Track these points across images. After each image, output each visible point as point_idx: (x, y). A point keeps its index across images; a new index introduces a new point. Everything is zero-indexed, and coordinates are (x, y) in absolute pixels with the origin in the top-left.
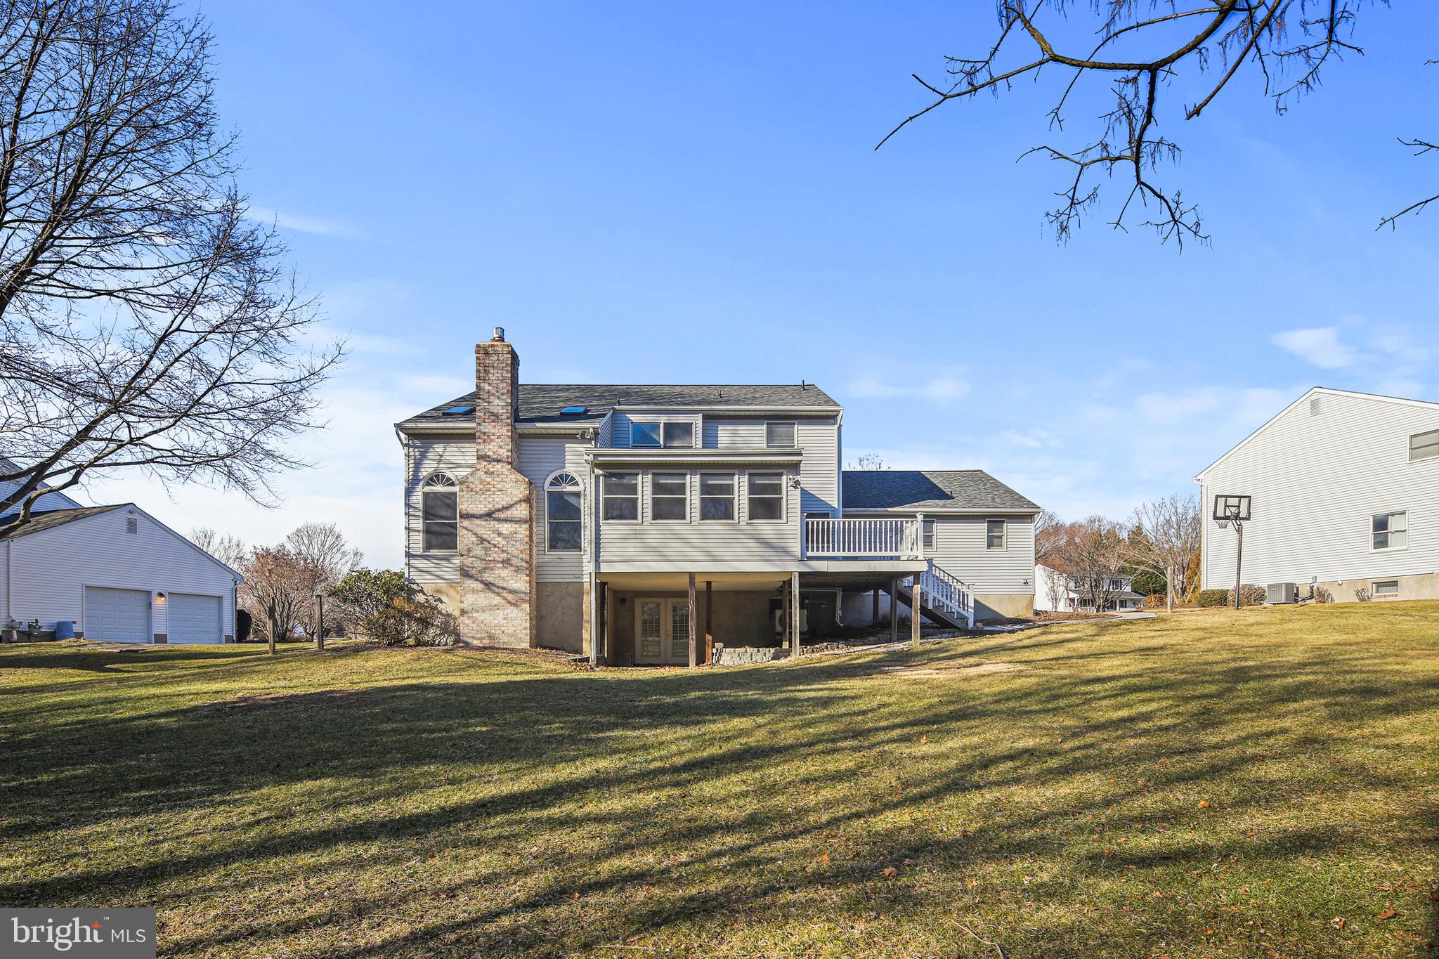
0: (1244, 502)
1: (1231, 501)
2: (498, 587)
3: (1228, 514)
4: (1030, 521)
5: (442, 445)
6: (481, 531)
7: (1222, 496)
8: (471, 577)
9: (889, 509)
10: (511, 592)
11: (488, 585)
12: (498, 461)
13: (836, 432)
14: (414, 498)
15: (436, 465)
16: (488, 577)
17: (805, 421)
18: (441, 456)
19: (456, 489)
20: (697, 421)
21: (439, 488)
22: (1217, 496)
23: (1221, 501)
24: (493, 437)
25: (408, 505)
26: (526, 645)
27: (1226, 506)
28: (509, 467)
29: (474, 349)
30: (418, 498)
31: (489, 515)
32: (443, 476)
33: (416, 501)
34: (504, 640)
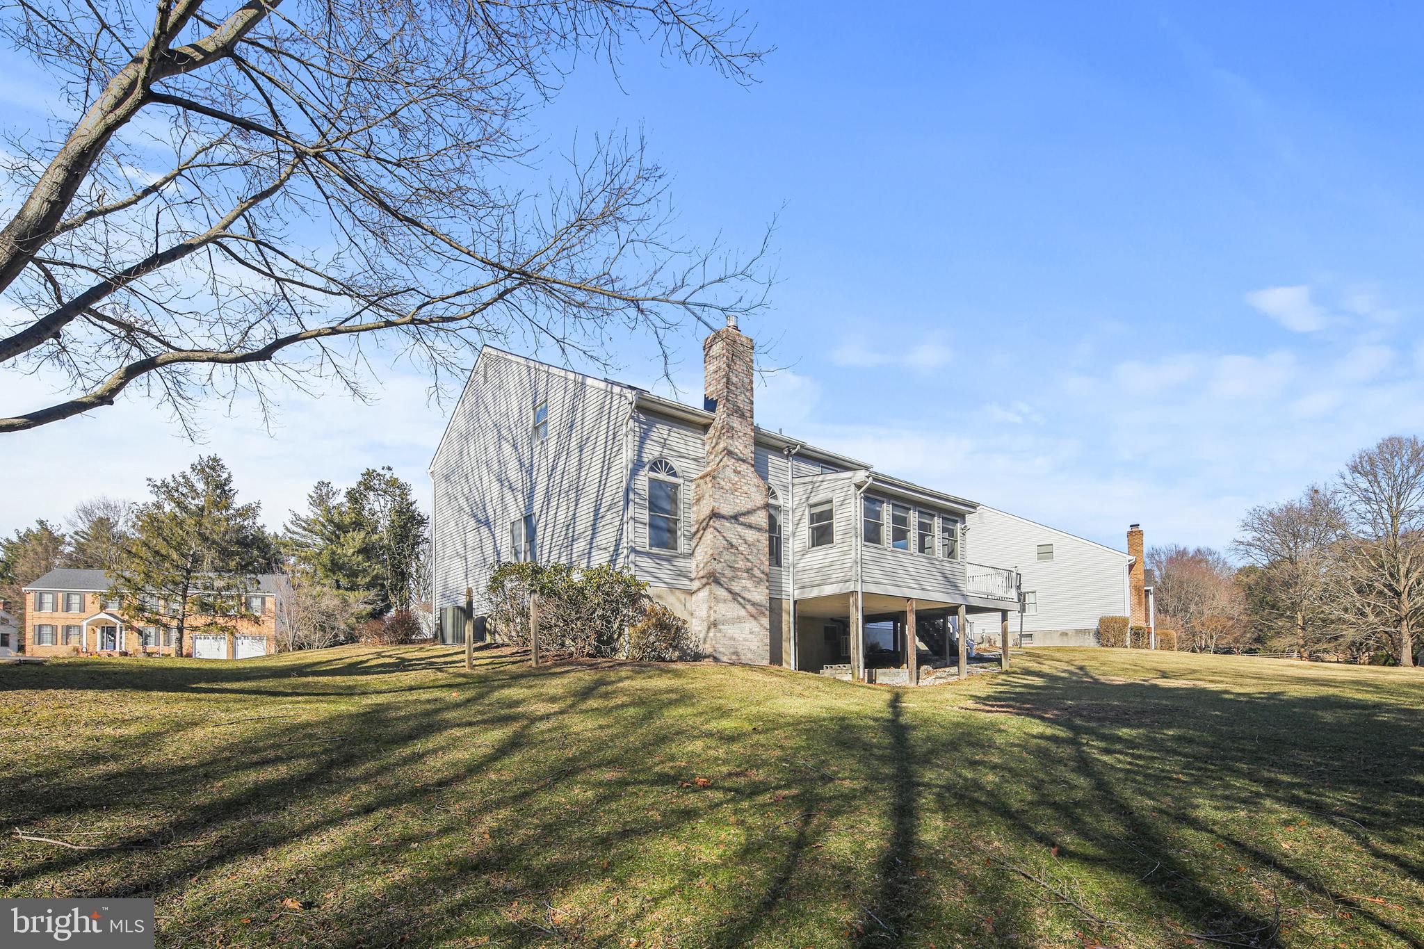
2: (744, 599)
5: (666, 428)
6: (729, 535)
8: (719, 584)
10: (754, 604)
11: (735, 595)
12: (744, 461)
14: (638, 482)
15: (660, 449)
16: (736, 587)
18: (665, 439)
19: (681, 481)
21: (662, 476)
24: (740, 434)
26: (766, 662)
28: (753, 469)
30: (643, 483)
31: (735, 518)
32: (667, 464)
33: (640, 487)
34: (747, 657)
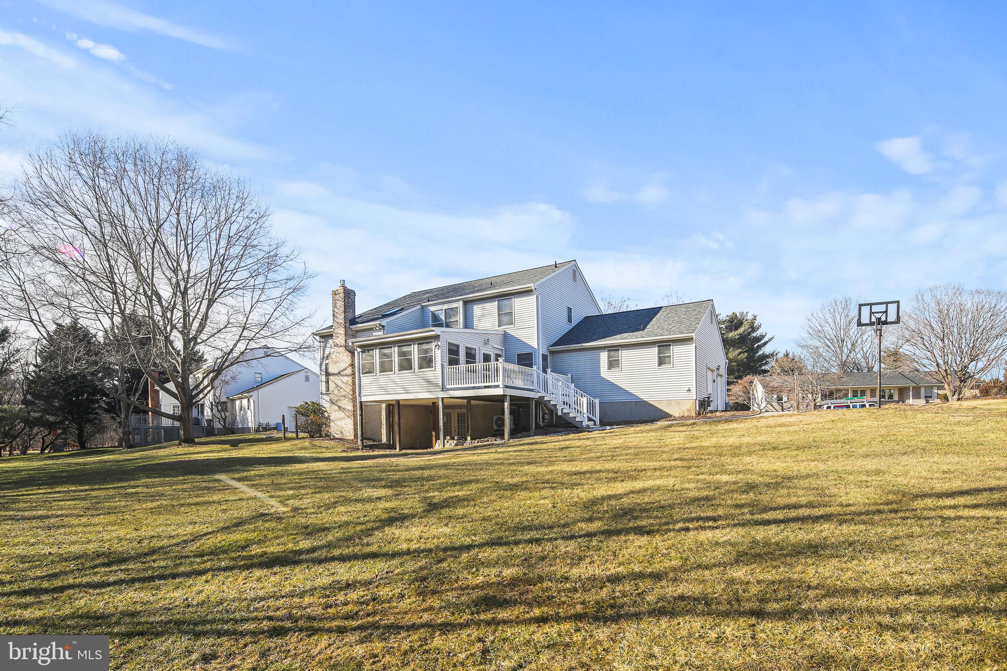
0: (892, 308)
1: (875, 309)
2: (343, 409)
3: (874, 320)
4: (691, 342)
6: (337, 382)
7: (865, 305)
8: (334, 404)
9: (584, 344)
10: (347, 411)
11: (340, 408)
12: (341, 346)
13: (535, 299)
16: (339, 404)
17: (518, 295)
20: (460, 305)
22: (860, 305)
23: (866, 311)
24: (339, 335)
25: (321, 370)
26: (353, 437)
27: (872, 313)
28: (344, 349)
29: (331, 292)
30: (323, 366)
31: (339, 373)
34: (346, 435)
